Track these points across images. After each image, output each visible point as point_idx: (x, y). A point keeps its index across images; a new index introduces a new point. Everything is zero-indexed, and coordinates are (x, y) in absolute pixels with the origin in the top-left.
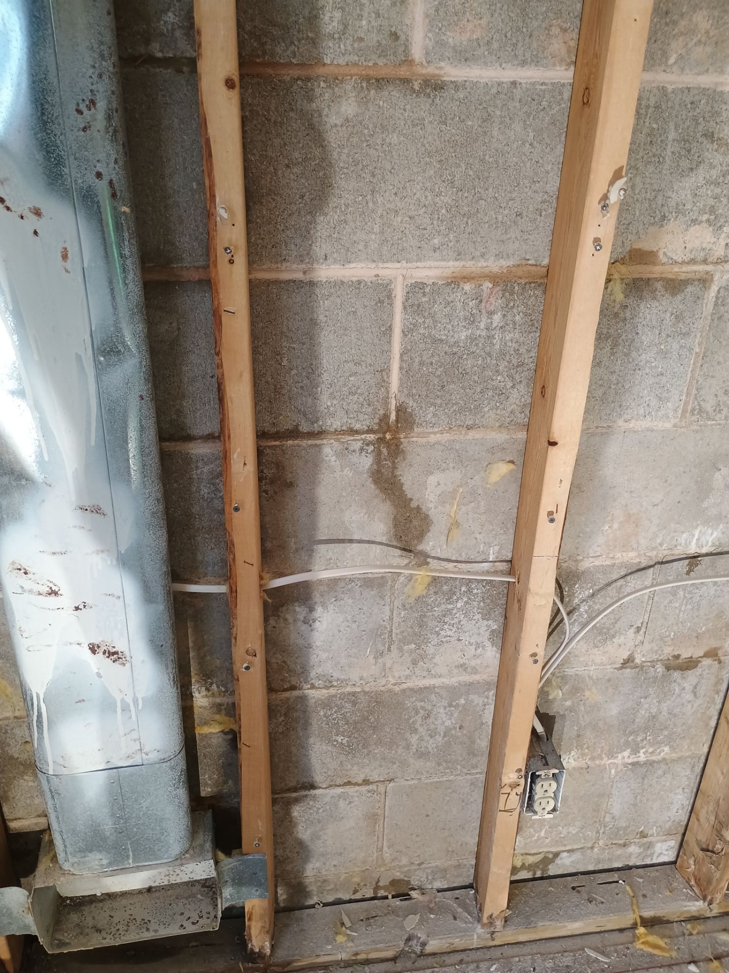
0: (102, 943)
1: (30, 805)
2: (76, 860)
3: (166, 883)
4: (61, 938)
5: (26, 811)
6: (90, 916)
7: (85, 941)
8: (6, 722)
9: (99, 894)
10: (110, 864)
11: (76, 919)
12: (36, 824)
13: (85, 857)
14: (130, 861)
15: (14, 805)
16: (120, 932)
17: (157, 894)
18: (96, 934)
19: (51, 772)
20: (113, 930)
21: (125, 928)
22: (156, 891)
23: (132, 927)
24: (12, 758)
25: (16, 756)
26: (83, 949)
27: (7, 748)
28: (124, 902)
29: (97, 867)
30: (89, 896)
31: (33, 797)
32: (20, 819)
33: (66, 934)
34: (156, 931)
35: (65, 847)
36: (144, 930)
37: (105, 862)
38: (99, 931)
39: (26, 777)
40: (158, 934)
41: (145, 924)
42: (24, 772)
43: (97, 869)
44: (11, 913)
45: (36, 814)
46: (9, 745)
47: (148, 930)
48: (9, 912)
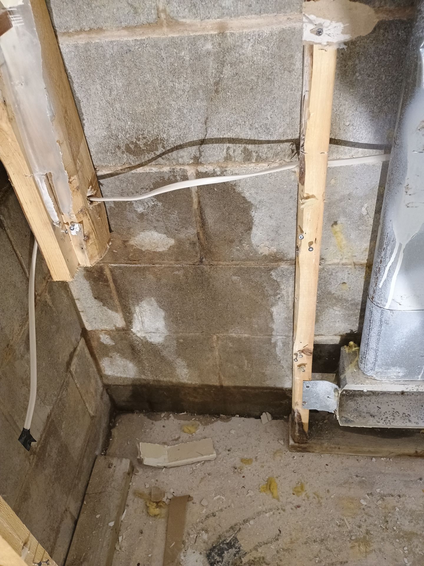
0: (377, 425)
1: (331, 327)
2: (380, 370)
3: (415, 390)
4: (346, 416)
5: (328, 330)
6: (362, 404)
7: (364, 421)
8: (333, 267)
9: (365, 391)
10: (404, 376)
11: (353, 405)
12: (331, 340)
13: (388, 369)
14: (420, 377)
15: (321, 326)
16: (389, 419)
17: (409, 397)
18: (372, 418)
19: (387, 307)
20: (384, 417)
21: (392, 417)
22: (408, 395)
23: (397, 418)
24: (330, 293)
25: (333, 292)
26: (364, 427)
27: (328, 286)
28: (385, 399)
29: (394, 377)
30: (358, 391)
31: (335, 322)
32: (322, 335)
33: (349, 415)
34: (417, 423)
35: (376, 360)
36: (408, 421)
37: (401, 374)
38: (372, 416)
39: (335, 308)
40: (419, 425)
41: (406, 417)
42: (335, 303)
43: (393, 378)
44: (319, 397)
45: (334, 333)
46: (330, 284)
47: (410, 421)
48: (317, 396)
